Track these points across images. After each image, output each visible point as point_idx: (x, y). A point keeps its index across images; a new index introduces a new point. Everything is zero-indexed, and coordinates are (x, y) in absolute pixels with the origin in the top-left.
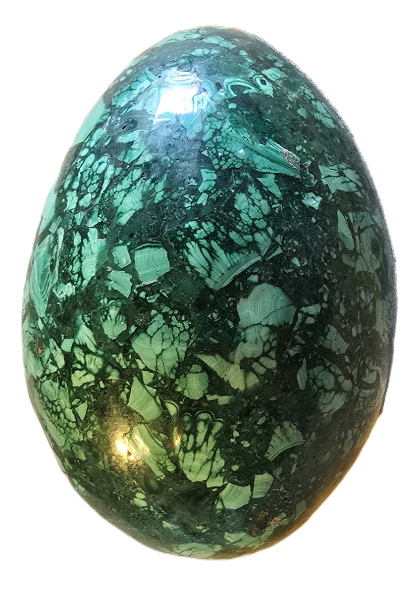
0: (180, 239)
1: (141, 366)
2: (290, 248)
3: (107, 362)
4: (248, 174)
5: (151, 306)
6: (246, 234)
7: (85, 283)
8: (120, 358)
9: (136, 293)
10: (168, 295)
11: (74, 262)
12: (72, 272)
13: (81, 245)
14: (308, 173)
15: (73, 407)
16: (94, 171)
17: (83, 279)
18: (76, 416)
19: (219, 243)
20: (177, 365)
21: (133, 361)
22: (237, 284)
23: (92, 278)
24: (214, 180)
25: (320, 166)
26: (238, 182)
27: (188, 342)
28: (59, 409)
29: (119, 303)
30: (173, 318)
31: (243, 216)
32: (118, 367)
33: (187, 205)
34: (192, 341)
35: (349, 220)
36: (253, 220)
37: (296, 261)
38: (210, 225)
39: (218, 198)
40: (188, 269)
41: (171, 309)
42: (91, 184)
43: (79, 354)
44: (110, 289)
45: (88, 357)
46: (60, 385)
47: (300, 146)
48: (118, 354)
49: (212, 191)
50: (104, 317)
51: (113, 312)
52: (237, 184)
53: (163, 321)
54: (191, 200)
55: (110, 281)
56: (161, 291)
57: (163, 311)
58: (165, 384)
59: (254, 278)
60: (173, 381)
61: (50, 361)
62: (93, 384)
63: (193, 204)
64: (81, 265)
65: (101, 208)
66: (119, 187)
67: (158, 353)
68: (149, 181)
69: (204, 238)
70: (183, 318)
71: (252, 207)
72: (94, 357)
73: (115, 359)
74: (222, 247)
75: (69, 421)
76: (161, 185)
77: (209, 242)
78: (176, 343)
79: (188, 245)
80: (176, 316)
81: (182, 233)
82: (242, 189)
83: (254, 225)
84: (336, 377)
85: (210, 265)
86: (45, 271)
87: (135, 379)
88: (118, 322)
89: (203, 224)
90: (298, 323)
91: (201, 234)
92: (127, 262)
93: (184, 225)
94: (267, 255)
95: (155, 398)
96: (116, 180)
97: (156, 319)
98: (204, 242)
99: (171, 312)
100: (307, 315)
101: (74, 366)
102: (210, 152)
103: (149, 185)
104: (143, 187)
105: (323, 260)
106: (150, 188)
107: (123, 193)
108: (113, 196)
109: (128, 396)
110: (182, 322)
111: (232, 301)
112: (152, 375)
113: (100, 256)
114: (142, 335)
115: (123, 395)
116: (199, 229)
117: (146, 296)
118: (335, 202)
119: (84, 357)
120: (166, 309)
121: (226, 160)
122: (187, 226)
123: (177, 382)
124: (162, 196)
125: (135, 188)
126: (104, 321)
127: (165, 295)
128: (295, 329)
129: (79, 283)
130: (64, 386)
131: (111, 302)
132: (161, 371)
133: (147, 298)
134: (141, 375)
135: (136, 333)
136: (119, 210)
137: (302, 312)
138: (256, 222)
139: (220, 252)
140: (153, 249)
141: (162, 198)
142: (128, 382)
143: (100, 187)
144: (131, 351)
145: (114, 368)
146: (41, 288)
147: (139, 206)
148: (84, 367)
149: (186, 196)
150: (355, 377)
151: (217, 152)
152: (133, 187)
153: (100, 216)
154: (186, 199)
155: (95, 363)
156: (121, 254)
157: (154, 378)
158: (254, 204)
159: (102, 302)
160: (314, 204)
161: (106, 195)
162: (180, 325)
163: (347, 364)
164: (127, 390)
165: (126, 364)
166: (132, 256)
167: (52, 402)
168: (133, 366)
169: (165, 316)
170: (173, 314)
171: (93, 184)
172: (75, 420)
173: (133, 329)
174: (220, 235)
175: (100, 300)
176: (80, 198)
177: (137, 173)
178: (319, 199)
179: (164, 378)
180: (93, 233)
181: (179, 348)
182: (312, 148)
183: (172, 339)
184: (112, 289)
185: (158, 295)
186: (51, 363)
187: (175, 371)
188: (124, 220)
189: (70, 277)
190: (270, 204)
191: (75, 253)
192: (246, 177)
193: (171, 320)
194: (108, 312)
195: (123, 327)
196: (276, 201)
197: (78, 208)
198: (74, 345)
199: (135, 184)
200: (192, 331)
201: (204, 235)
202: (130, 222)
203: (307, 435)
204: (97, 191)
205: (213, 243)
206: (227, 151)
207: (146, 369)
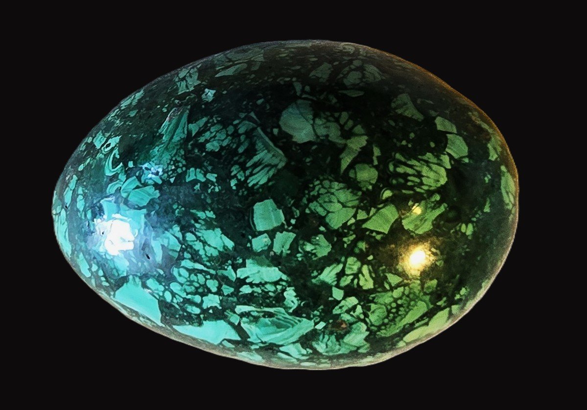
0: (245, 193)
1: (353, 221)
2: (249, 106)
3: (351, 252)
4: (190, 144)
5: (303, 213)
6: (240, 140)
7: (284, 277)
8: (347, 240)
9: (291, 227)
10: (292, 200)
11: (266, 290)
12: (274, 292)
13: (251, 285)
14: (186, 100)
15: (392, 289)
16: (186, 280)
17: (281, 280)
18: (399, 286)
19: (247, 161)
20: (350, 190)
21: (349, 228)
22: (281, 144)
23: (280, 270)
24: (195, 170)
25: (179, 94)
26: (196, 151)
27: (331, 181)
28: (394, 305)
29: (301, 242)
30: (312, 194)
31: (225, 144)
32: (355, 243)
33: (217, 190)
34: (330, 178)
35: (222, 69)
36: (228, 135)
37: (260, 102)
38: (233, 168)
39: (210, 165)
40: (270, 184)
41: (304, 196)
42: (198, 282)
43: (345, 282)
44: (289, 252)
45: (348, 272)
46: (373, 302)
47: (163, 109)
48: (345, 242)
49: (205, 170)
50: (313, 256)
51: (308, 248)
52: (198, 152)
53: (315, 202)
54: (213, 187)
55: (282, 252)
56: (289, 206)
57: (306, 202)
58: (366, 200)
59: (276, 131)
60: (363, 193)
61: (352, 313)
62: (370, 267)
63: (216, 184)
64: (269, 283)
65: (220, 267)
66: (202, 252)
67: (341, 206)
68: (197, 225)
69: (244, 172)
70: (311, 186)
71: (217, 138)
72: (347, 265)
73: (348, 245)
74: (251, 158)
75: (404, 294)
76: (201, 214)
77: (247, 169)
78: (333, 191)
79: (250, 185)
81: (241, 191)
82: (202, 147)
83: (232, 135)
84: (351, 70)
85: (266, 166)
86: (273, 324)
87: (364, 226)
88: (317, 243)
89: (233, 174)
90: (310, 97)
91: (241, 175)
92: (266, 237)
93: (234, 190)
94: (254, 122)
95: (379, 209)
96: (195, 257)
97: (313, 208)
98: (248, 173)
99: (307, 196)
100: (303, 91)
101: (356, 286)
102: (171, 176)
103: (200, 225)
104: (202, 229)
105: (258, 83)
106: (203, 223)
107: (207, 248)
108: (209, 257)
109: (378, 233)
110: (314, 187)
111: (295, 147)
112: (359, 211)
113: (261, 264)
114: (327, 220)
115: (378, 237)
116: (237, 177)
117: (294, 218)
118: (208, 80)
119: (348, 275)
120: (305, 201)
121: (178, 162)
122: (234, 188)
123: (365, 190)
124: (210, 211)
125: (203, 237)
126: (316, 256)
127: (292, 202)
128: (315, 99)
129: (284, 284)
130: (374, 298)
131: (300, 250)
132: (356, 203)
133: (296, 217)
134: (360, 221)
135: (326, 225)
136: (221, 250)
137: (301, 95)
138: (230, 133)
139: (256, 159)
140: (255, 215)
142: (367, 233)
143: (201, 272)
144: (340, 230)
145: (355, 246)
146: (289, 327)
147: (218, 231)
148: (356, 276)
149: (209, 191)
150: (351, 58)
151: (172, 170)
152: (202, 239)
153: (226, 268)
154: (211, 191)
155: (353, 264)
156: (259, 243)
157: (362, 210)
158: (215, 136)
159: (300, 259)
160: (211, 93)
161: (208, 264)
162: (317, 188)
163: (340, 63)
164: (374, 234)
165: (351, 235)
166: (261, 233)
167: (389, 312)
168: (353, 228)
169: (310, 201)
170: (309, 194)
171: (198, 280)
172: (403, 288)
173: (322, 229)
174: (242, 160)
175: (298, 261)
176: (210, 291)
177: (190, 237)
178: (207, 90)
179: (361, 200)
180: (241, 273)
181: (336, 188)
182: (164, 101)
183: (329, 194)
184: (288, 250)
185: (293, 208)
186: (354, 312)
187: (355, 192)
188: (230, 244)
189: (279, 294)
190: (213, 124)
191: (259, 290)
192: (191, 145)
193: (314, 196)
194: (309, 252)
195: (321, 238)
196: (211, 121)
197: (219, 292)
198: (338, 286)
199: (200, 237)
200: (321, 178)
201: (242, 173)
202: (231, 239)
204: (203, 274)
205: (248, 165)
206: (170, 162)
207: (355, 216)
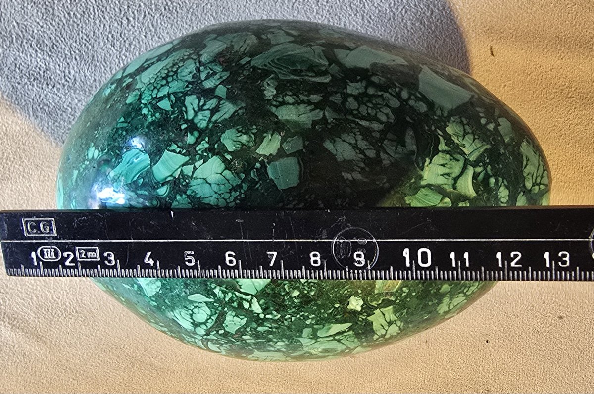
0: (307, 197)
1: (197, 164)
2: (307, 288)
3: (202, 132)
5: (247, 173)
7: (274, 109)
8: (204, 145)
9: (260, 160)
10: (258, 188)
11: (294, 97)
12: (286, 94)
13: (309, 103)
14: (382, 299)
15: (169, 95)
16: (381, 110)
17: (277, 107)
18: (161, 98)
20: (198, 196)
21: (202, 157)
23: (277, 117)
25: (391, 307)
27: (217, 206)
28: (170, 79)
29: (251, 144)
30: (238, 193)
32: (197, 142)
35: (345, 332)
37: (296, 293)
41: (245, 191)
42: (368, 107)
43: (212, 103)
44: (265, 135)
45: (208, 113)
46: (189, 83)
47: (407, 291)
48: (207, 142)
50: (240, 129)
51: (244, 138)
53: (234, 185)
54: (344, 204)
55: (272, 135)
56: (261, 182)
57: (243, 184)
58: (183, 186)
60: (185, 193)
61: (211, 72)
62: (185, 117)
64: (290, 104)
65: (341, 121)
66: (359, 137)
67: (208, 180)
68: (362, 165)
70: (238, 202)
72: (208, 120)
73: (204, 140)
75: (159, 90)
76: (358, 176)
78: (216, 196)
80: (240, 195)
81: (313, 199)
84: (205, 323)
86: (293, 64)
87: (187, 158)
88: (235, 143)
90: (241, 295)
92: (287, 150)
95: (171, 175)
96: (366, 133)
97: (237, 178)
99: (242, 191)
100: (250, 303)
101: (202, 98)
103: (359, 165)
104: (358, 161)
105: (301, 314)
106: (355, 167)
107: (353, 141)
108: (352, 132)
109: (174, 151)
110: (234, 200)
112: (190, 174)
113: (296, 124)
114: (223, 166)
115: (174, 147)
117: (257, 169)
118: (359, 320)
119: (208, 109)
120: (245, 186)
123: (184, 196)
124: (348, 179)
125: (357, 153)
126: (237, 130)
127: (258, 186)
128: (237, 293)
129: (274, 103)
130: (187, 86)
131: (253, 136)
132: (193, 182)
133: (255, 170)
134: (191, 164)
135: (225, 161)
136: (337, 139)
137: (252, 299)
140: (298, 173)
141: (346, 178)
142: (184, 151)
143: (363, 118)
144: (210, 155)
145: (197, 139)
146: (278, 60)
147: (339, 158)
148: (201, 109)
149: (347, 200)
150: (208, 337)
152: (358, 151)
153: (334, 121)
154: (345, 200)
155: (202, 120)
156: (296, 145)
157: (188, 176)
159: (254, 127)
160: (353, 305)
161: (354, 125)
162: (232, 199)
163: (218, 332)
164: (178, 150)
165: (200, 150)
166: (293, 155)
167: (176, 73)
168: (197, 157)
169: (240, 187)
170: (241, 193)
171: (367, 110)
172: (158, 96)
173: (229, 157)
175: (256, 125)
176: (356, 98)
177: (371, 154)
178: (359, 309)
179: (187, 185)
180: (318, 114)
181: (212, 199)
182: (408, 300)
183: (220, 192)
184: (265, 137)
185: (257, 180)
186: (209, 73)
187: (193, 194)
188: (328, 145)
189: (281, 93)
191: (302, 97)
193: (235, 191)
194: (245, 133)
195: (231, 148)
197: (346, 96)
198: (220, 99)
199: (360, 153)
202: (326, 150)
203: (154, 299)
204: (360, 115)
207: (195, 169)
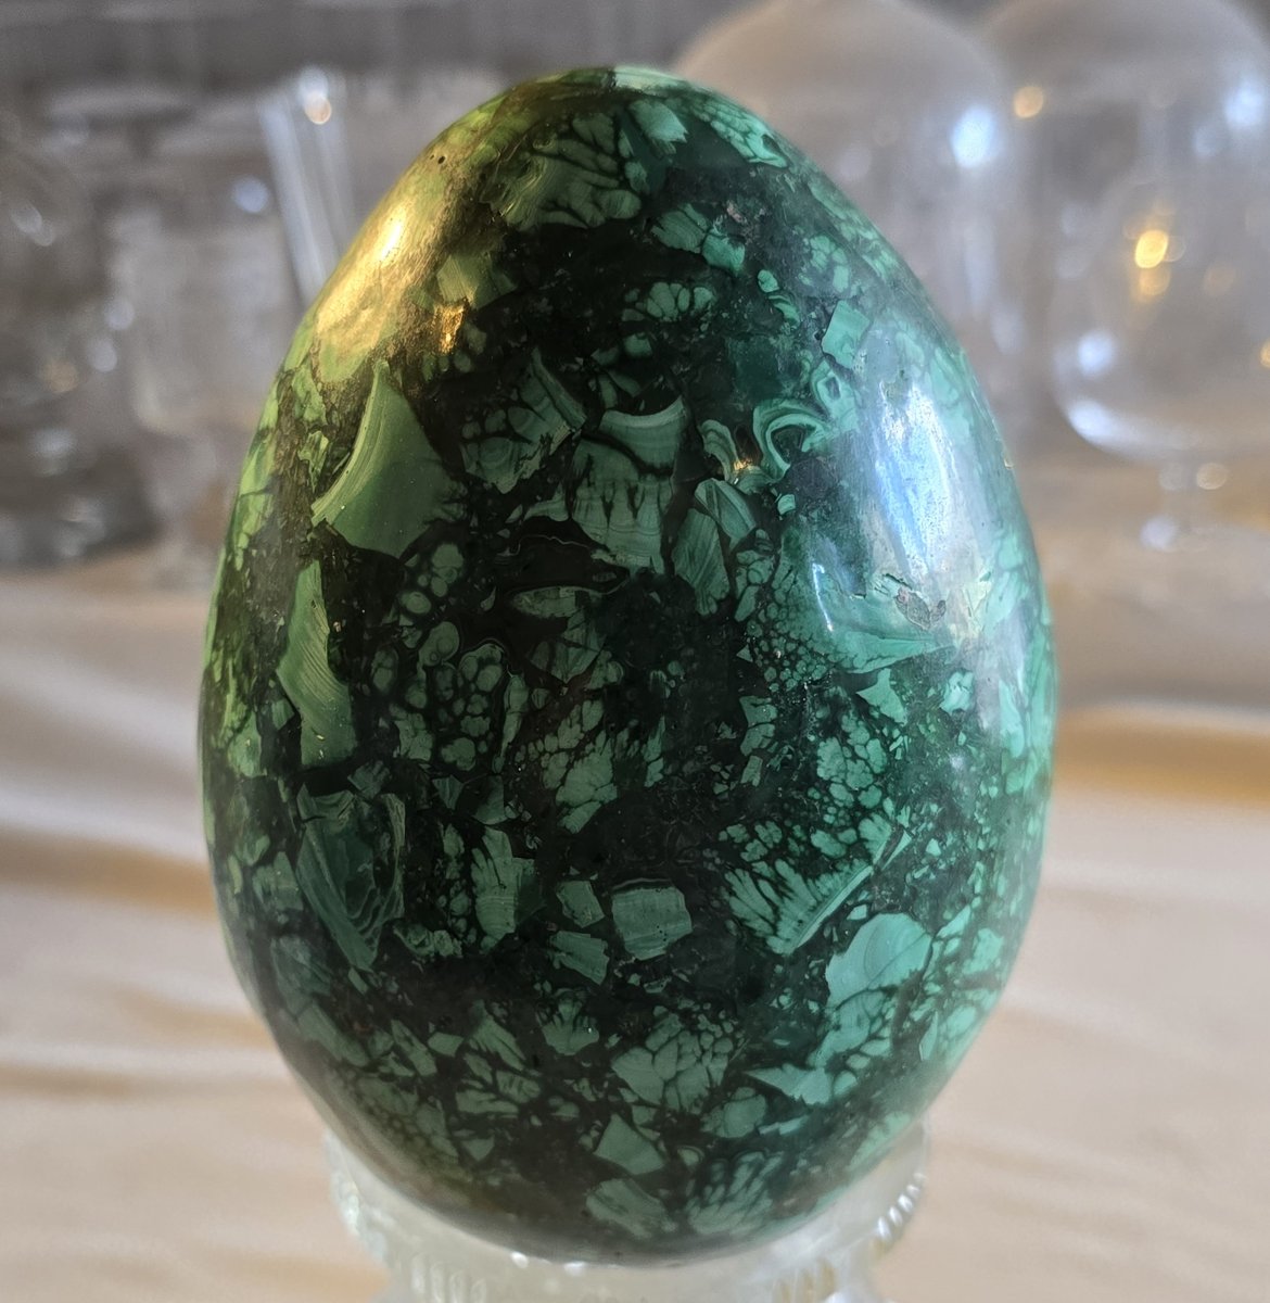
0: (710, 866)
1: (630, 1099)
2: (924, 825)
3: (552, 1090)
4: (839, 688)
5: (655, 1000)
6: (843, 828)
7: (489, 942)
8: (582, 1086)
9: (620, 975)
10: (688, 977)
11: (452, 891)
12: (447, 909)
13: (467, 860)
14: (948, 626)
15: (455, 1139)
16: (470, 677)
17: (482, 933)
18: (462, 1151)
19: (792, 862)
20: (706, 1093)
21: (613, 1091)
22: (826, 934)
23: (509, 936)
24: (772, 722)
26: (819, 714)
27: (730, 1055)
28: (412, 1129)
29: (581, 995)
30: (702, 1018)
31: (837, 791)
32: (576, 1099)
33: (719, 789)
34: (738, 1052)
36: (856, 794)
37: (933, 847)
38: (772, 827)
39: (785, 763)
40: (731, 925)
41: (697, 1003)
42: (465, 712)
43: (476, 1065)
44: (556, 965)
45: (503, 1076)
46: (423, 1099)
48: (577, 1081)
49: (771, 750)
50: (544, 1017)
51: (567, 1009)
52: (820, 720)
53: (681, 1025)
54: (726, 776)
55: (556, 950)
56: (674, 971)
57: (680, 1008)
58: (679, 1123)
59: (859, 913)
60: (697, 1117)
61: (393, 1055)
62: (513, 1117)
63: (733, 786)
64: (474, 903)
65: (510, 785)
66: (550, 742)
67: (668, 1079)
68: (624, 736)
69: (763, 859)
70: (721, 1016)
71: (850, 764)
72: (520, 1078)
73: (570, 1086)
74: (796, 869)
75: (440, 1153)
76: (654, 746)
77: (772, 865)
78: (707, 1060)
79: (729, 877)
80: (706, 1013)
81: (714, 853)
82: (831, 729)
83: (857, 805)
85: (776, 910)
86: (358, 878)
87: (615, 1117)
88: (578, 1028)
89: (759, 828)
90: (932, 963)
91: (754, 850)
92: (594, 916)
93: (717, 836)
94: (884, 858)
95: (655, 1144)
96: (537, 723)
97: (666, 1021)
98: (762, 867)
99: (697, 1008)
100: (948, 939)
101: (464, 1081)
102: (756, 650)
103: (625, 745)
104: (613, 749)
105: (977, 816)
106: (632, 752)
107: (562, 759)
108: (538, 760)
109: (597, 1141)
110: (718, 1022)
111: (817, 965)
112: (653, 1111)
113: (524, 893)
114: (635, 1051)
115: (586, 1140)
116: (751, 840)
117: (642, 981)
119: (493, 1074)
120: (685, 1004)
121: (793, 668)
122: (723, 836)
123: (704, 1119)
124: (662, 772)
125: (593, 750)
126: (545, 1023)
127: (684, 977)
128: (927, 974)
129: (472, 937)
130: (432, 1105)
131: (561, 991)
132: (673, 1104)
133: (645, 985)
134: (628, 1112)
135: (622, 1048)
136: (560, 798)
137: (940, 939)
138: (863, 797)
139: (795, 880)
140: (652, 891)
141: (660, 777)
142: (597, 1122)
143: (497, 729)
144: (608, 1076)
145: (568, 1099)
146: (350, 909)
147: (609, 793)
148: (491, 1087)
149: (715, 768)
151: (772, 648)
152: (589, 747)
153: (512, 803)
154: (714, 773)
155: (521, 1088)
156: (579, 897)
157: (655, 1116)
158: (855, 757)
159: (537, 987)
160: (962, 698)
161: (519, 757)
162: (715, 1028)
164: (594, 1133)
165: (595, 1095)
166: (606, 904)
167: (394, 1116)
168: (613, 1099)
169: (685, 1015)
170: (702, 1011)
171: (473, 716)
172: (456, 1156)
173: (614, 1040)
174: (793, 846)
175: (534, 982)
176: (441, 740)
177: (593, 713)
178: (969, 679)
179: (678, 1114)
180: (496, 840)
181: (713, 1067)
183: (699, 1053)
184: (562, 966)
185: (668, 980)
186: (395, 1059)
187: (701, 1103)
188: (576, 821)
189: (444, 919)
190: (887, 742)
191: (451, 873)
192: (837, 696)
193: (696, 1022)
194: (555, 1008)
195: (590, 1036)
196: (896, 733)
197: (440, 766)
198: (465, 1048)
199: (593, 741)
200: (739, 1036)
201: (762, 851)
202: (590, 827)
204: (491, 735)
205: (782, 867)
206: (792, 640)
207: (640, 1102)
